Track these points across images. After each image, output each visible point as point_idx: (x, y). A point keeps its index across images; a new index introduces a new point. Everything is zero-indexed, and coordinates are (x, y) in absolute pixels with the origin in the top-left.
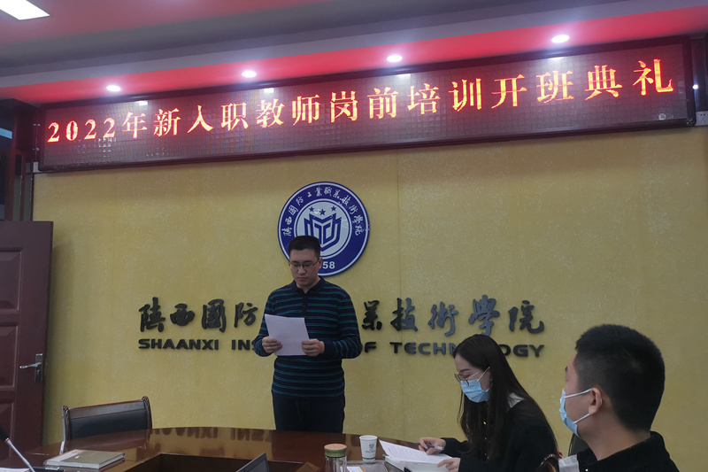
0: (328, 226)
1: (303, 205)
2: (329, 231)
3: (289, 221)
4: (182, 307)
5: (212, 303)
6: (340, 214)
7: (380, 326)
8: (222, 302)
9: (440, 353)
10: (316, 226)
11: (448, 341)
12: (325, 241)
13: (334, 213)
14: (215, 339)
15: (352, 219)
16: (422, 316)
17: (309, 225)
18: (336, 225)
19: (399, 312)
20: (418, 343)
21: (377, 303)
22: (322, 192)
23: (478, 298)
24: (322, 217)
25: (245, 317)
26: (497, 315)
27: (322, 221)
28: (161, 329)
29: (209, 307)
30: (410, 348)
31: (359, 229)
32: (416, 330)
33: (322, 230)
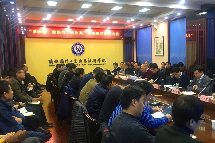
2: (79, 50)
3: (73, 48)
4: (56, 60)
7: (86, 62)
8: (63, 59)
9: (94, 65)
11: (95, 63)
17: (76, 49)
19: (89, 60)
21: (86, 59)
23: (99, 58)
25: (67, 61)
26: (101, 60)
28: (53, 63)
31: (83, 49)
32: (91, 62)
33: (78, 49)
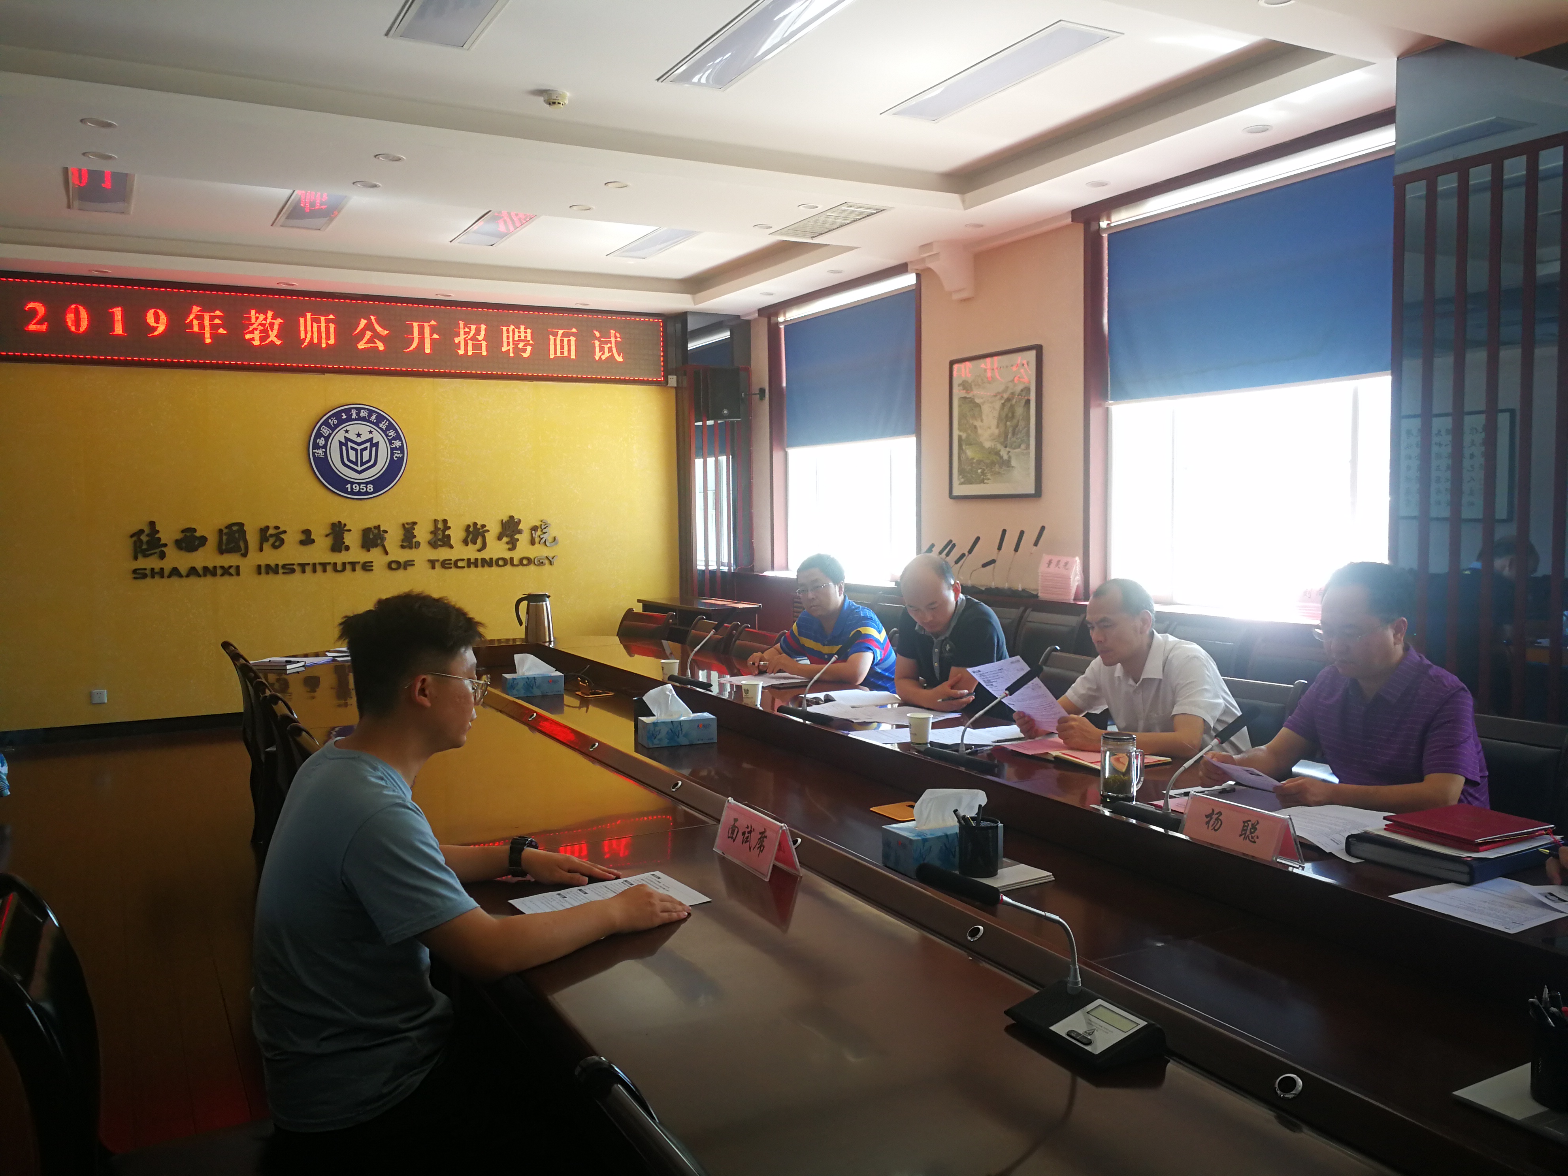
0: (366, 449)
1: (336, 426)
2: (366, 454)
3: (321, 442)
4: (189, 531)
5: (229, 527)
6: (378, 437)
7: (418, 545)
8: (241, 525)
9: (473, 567)
10: (352, 448)
12: (362, 464)
13: (371, 436)
14: (234, 564)
15: (391, 444)
16: (456, 534)
17: (344, 448)
18: (374, 449)
19: (434, 533)
20: (454, 559)
21: (415, 523)
22: (358, 414)
23: (505, 519)
24: (359, 440)
25: (272, 540)
26: (520, 532)
27: (359, 444)
28: (162, 556)
29: (225, 531)
30: (446, 564)
31: (398, 455)
32: (451, 547)
33: (359, 453)
